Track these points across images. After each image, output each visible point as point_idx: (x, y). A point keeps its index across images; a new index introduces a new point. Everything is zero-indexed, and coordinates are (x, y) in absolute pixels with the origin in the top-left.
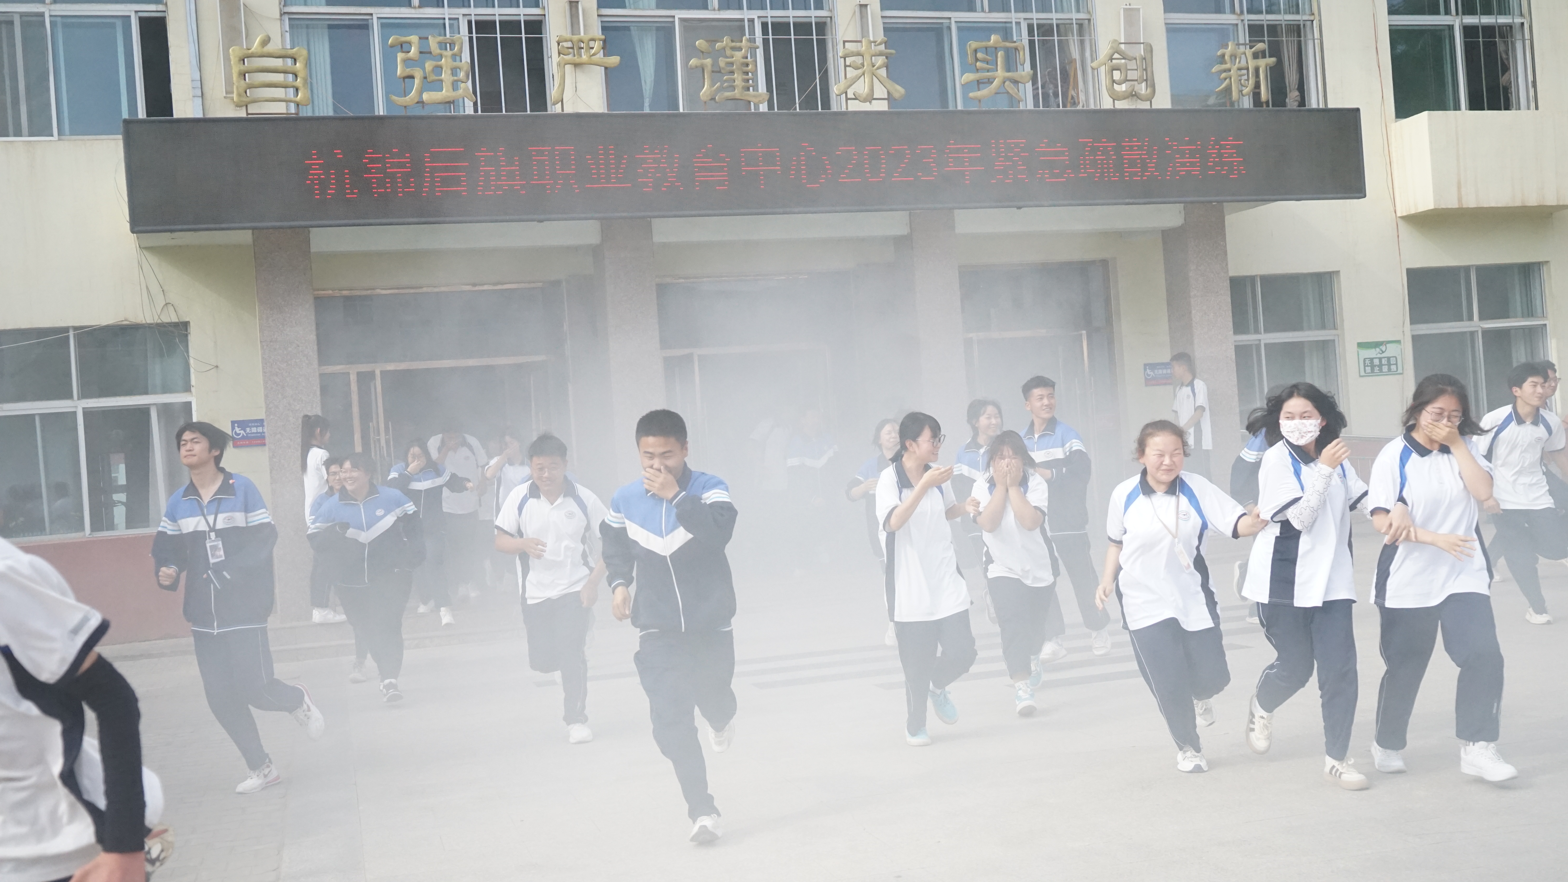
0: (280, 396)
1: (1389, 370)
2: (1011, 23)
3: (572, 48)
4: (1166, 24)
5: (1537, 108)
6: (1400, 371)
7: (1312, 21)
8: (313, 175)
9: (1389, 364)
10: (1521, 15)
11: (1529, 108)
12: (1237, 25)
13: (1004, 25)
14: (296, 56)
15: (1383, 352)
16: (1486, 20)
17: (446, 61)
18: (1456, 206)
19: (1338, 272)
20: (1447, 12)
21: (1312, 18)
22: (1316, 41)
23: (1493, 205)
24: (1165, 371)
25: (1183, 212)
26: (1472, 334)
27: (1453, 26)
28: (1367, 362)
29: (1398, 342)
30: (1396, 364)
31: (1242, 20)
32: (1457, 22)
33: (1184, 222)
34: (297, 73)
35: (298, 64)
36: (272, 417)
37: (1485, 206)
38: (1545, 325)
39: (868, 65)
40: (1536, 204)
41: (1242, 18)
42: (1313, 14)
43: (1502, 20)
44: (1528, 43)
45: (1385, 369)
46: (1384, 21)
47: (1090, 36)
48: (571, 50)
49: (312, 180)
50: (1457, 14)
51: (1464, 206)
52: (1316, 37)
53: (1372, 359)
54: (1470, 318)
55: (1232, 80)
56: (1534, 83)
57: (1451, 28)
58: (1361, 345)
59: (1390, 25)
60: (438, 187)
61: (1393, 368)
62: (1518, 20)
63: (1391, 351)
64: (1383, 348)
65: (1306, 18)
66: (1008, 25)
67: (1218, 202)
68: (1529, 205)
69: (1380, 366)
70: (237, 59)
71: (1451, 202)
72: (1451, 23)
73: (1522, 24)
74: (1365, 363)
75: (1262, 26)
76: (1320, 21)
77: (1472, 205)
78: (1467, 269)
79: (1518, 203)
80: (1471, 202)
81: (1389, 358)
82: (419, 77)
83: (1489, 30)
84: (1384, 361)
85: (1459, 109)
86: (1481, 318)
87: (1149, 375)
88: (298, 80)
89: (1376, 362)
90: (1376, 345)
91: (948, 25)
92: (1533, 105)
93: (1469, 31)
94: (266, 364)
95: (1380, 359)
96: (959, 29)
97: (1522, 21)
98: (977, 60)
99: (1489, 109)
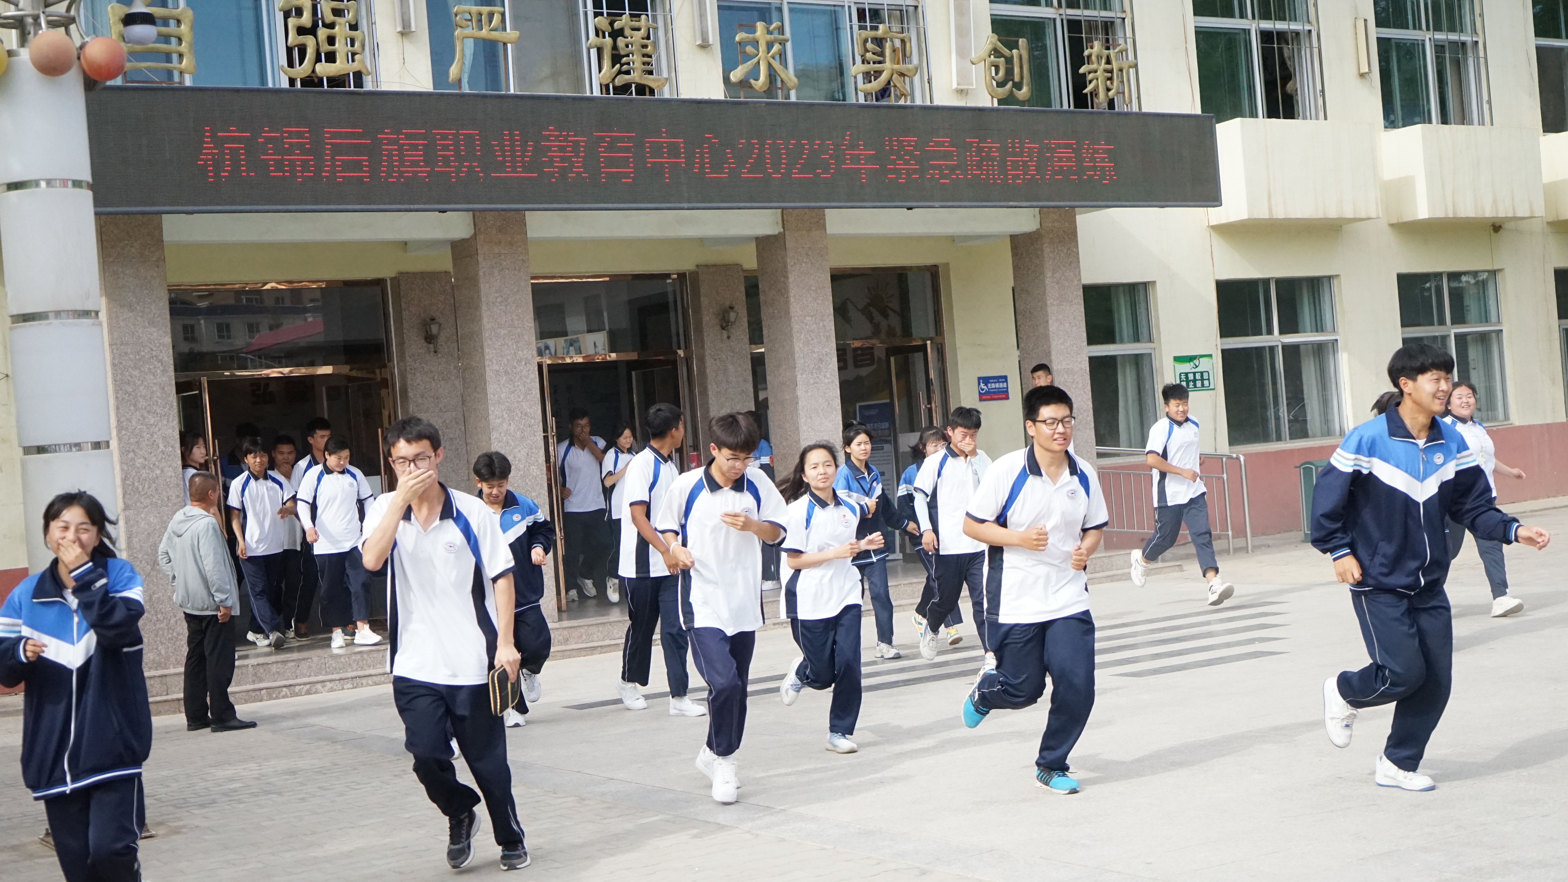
0: (132, 408)
1: (1203, 385)
2: (843, 6)
3: (471, 20)
4: (991, 15)
5: (1326, 118)
6: (1212, 387)
7: (1124, 19)
8: (207, 154)
9: (1202, 380)
10: (1309, 22)
11: (1317, 118)
12: (1054, 20)
13: (833, 8)
14: (180, 18)
15: (1197, 367)
16: (1281, 26)
17: (340, 29)
18: (1266, 216)
19: (1154, 282)
20: (1242, 16)
21: (1123, 16)
22: (1128, 40)
23: (1299, 216)
24: (997, 385)
25: (1038, 216)
26: (1272, 349)
27: (1249, 30)
28: (1183, 377)
29: (1210, 356)
30: (1209, 379)
31: (1060, 15)
32: (1254, 26)
33: (1039, 227)
34: (182, 37)
35: (183, 27)
36: (124, 432)
37: (1292, 217)
38: (1337, 340)
39: (763, 51)
40: (1336, 217)
41: (1062, 11)
42: (1125, 12)
43: (1294, 26)
44: (1316, 51)
45: (1199, 384)
46: (1191, 22)
47: (917, 23)
48: (470, 23)
49: (206, 160)
50: (1254, 17)
51: (1275, 217)
52: (1128, 36)
53: (1187, 374)
54: (1270, 332)
55: (1099, 80)
56: (1323, 91)
57: (1247, 32)
58: (1178, 359)
59: (1195, 27)
60: (340, 172)
61: (1206, 383)
62: (1307, 27)
63: (1204, 365)
64: (1196, 362)
65: (1119, 15)
66: (837, 8)
67: (1070, 207)
68: (1331, 217)
69: (1195, 381)
70: (117, 18)
71: (1263, 213)
72: (1247, 27)
73: (1310, 31)
74: (1180, 378)
75: (1080, 21)
76: (1133, 19)
77: (1281, 215)
78: (1266, 282)
79: (1321, 216)
80: (1280, 213)
81: (1202, 373)
82: (312, 46)
83: (1282, 36)
84: (1198, 376)
85: (1257, 117)
86: (1281, 332)
87: (983, 390)
88: (183, 45)
89: (1191, 377)
90: (1191, 359)
91: (779, 6)
92: (1322, 114)
93: (1266, 36)
94: (116, 370)
95: (1194, 373)
96: (791, 10)
97: (1310, 28)
98: (867, 51)
99: (1285, 118)
